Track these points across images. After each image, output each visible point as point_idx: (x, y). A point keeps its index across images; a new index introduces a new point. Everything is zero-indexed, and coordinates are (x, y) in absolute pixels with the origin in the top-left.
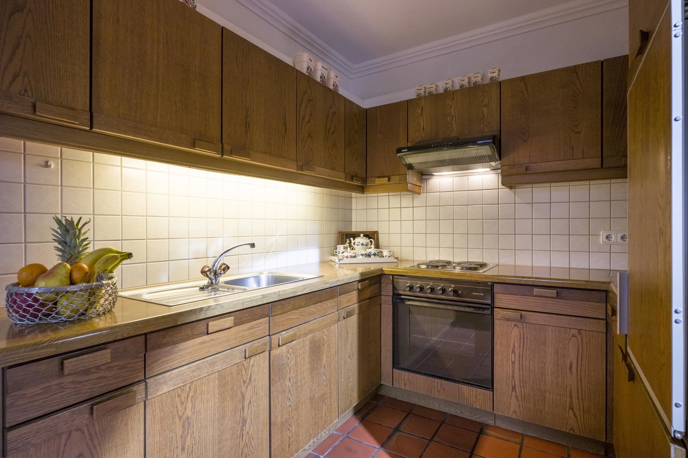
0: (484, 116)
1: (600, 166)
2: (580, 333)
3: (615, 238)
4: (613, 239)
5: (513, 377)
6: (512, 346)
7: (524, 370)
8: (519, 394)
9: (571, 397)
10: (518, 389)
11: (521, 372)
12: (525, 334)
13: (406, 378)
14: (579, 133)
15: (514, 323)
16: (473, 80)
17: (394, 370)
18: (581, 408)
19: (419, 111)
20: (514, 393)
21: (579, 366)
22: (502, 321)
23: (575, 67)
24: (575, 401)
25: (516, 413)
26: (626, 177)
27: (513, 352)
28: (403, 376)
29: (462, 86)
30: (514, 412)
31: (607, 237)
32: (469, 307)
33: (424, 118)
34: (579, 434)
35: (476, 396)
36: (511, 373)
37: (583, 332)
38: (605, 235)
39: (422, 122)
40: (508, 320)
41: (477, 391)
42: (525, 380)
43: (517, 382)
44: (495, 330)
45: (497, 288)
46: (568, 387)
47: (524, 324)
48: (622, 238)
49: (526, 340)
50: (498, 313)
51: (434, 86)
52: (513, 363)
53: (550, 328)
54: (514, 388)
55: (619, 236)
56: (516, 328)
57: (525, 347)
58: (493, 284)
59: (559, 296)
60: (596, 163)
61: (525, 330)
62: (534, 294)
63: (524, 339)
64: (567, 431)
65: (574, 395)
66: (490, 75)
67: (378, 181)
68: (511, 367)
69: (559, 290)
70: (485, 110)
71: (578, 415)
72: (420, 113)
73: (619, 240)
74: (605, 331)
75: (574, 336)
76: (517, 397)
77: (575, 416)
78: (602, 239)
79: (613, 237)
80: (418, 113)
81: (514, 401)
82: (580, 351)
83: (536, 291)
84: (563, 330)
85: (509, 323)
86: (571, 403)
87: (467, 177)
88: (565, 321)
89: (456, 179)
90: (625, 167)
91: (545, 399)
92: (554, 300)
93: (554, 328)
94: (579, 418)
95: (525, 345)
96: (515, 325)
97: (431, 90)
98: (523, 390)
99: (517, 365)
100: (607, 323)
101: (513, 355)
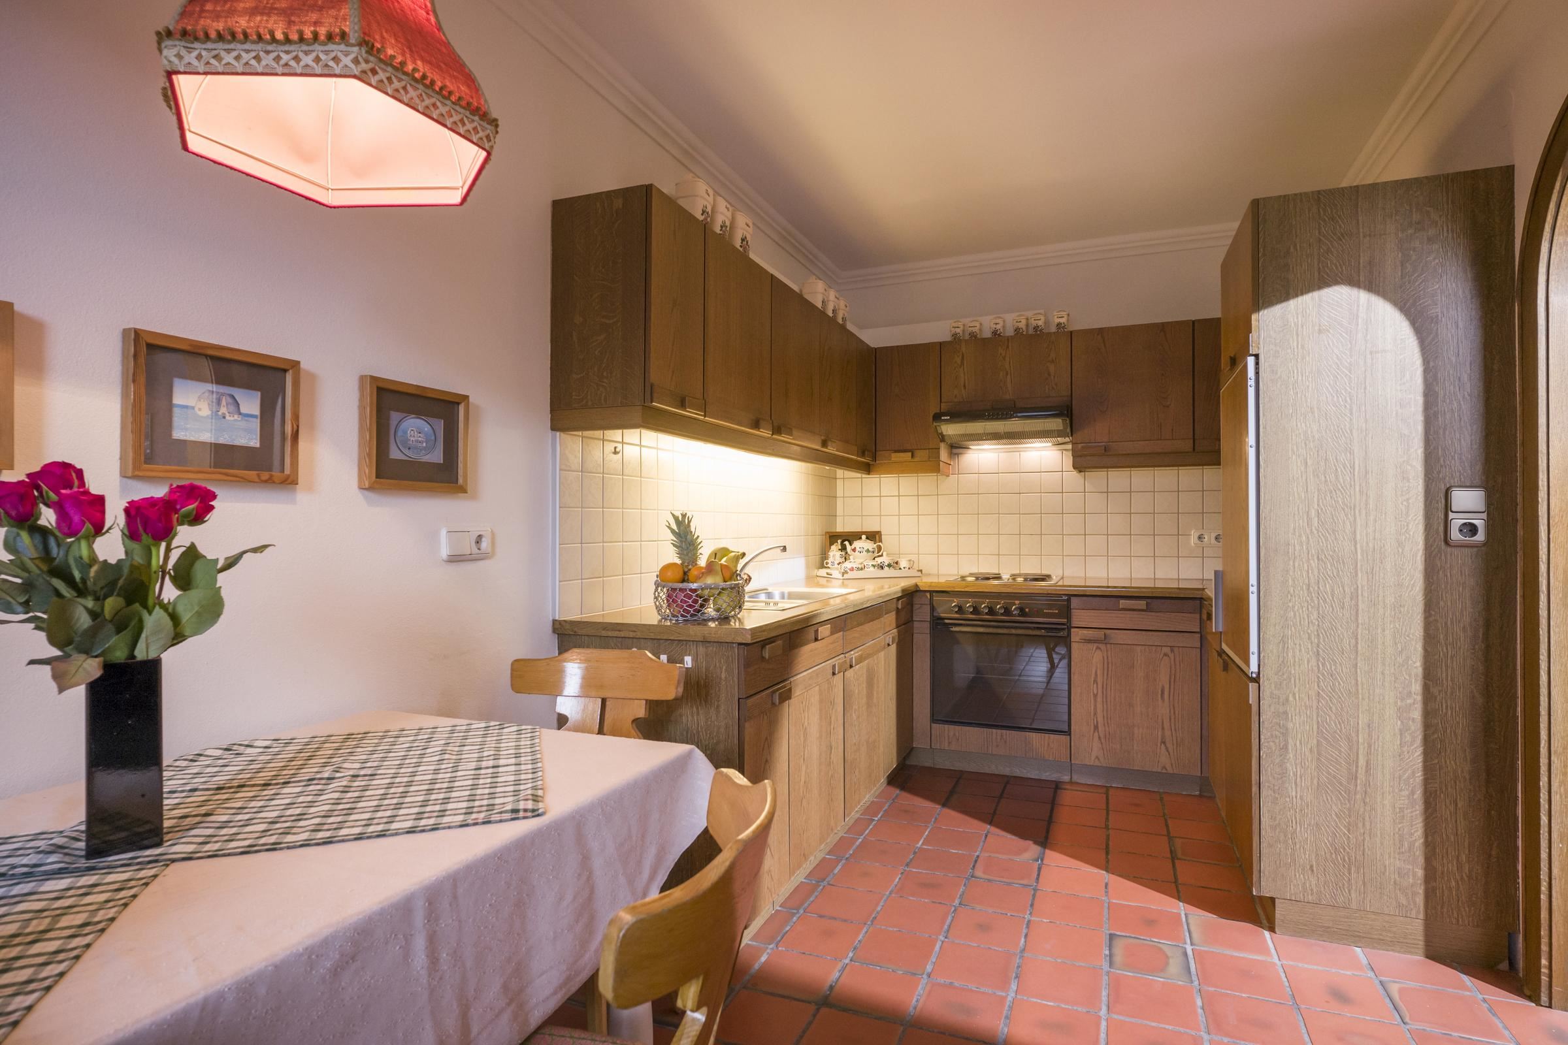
0: (1049, 374)
1: (1192, 450)
2: (1172, 651)
3: (1209, 538)
4: (1206, 540)
5: (1095, 714)
6: (1093, 676)
7: (1109, 703)
8: (1102, 735)
9: (1163, 728)
10: (1101, 728)
11: (1105, 706)
12: (1110, 658)
13: (951, 734)
14: (1168, 407)
15: (1096, 645)
16: (1033, 323)
17: (934, 725)
18: (1175, 741)
19: (959, 360)
20: (1096, 734)
21: (1172, 690)
22: (1082, 644)
23: (1163, 324)
24: (1167, 733)
25: (1099, 759)
26: (1219, 464)
27: (1095, 681)
28: (946, 731)
29: (1017, 330)
30: (1097, 757)
31: (1200, 538)
32: (1038, 628)
33: (965, 369)
34: (1172, 772)
35: (1048, 744)
36: (1092, 708)
37: (1176, 650)
38: (1197, 535)
39: (962, 375)
40: (1089, 641)
41: (1049, 738)
42: (1109, 716)
43: (1100, 719)
44: (1072, 657)
45: (1075, 602)
46: (1160, 718)
47: (1108, 646)
48: (1217, 538)
49: (1110, 665)
50: (1076, 635)
51: (977, 324)
52: (1095, 696)
53: (1139, 648)
54: (1096, 727)
55: (1213, 535)
56: (1098, 651)
57: (1109, 676)
58: (1070, 596)
59: (1148, 609)
60: (1187, 445)
61: (1109, 653)
62: (1121, 607)
63: (1108, 664)
64: (1159, 770)
65: (1166, 725)
66: (1057, 321)
67: (896, 457)
68: (1092, 701)
69: (1149, 601)
70: (1052, 368)
71: (1170, 750)
72: (959, 361)
73: (1213, 541)
74: (1198, 645)
75: (1165, 655)
76: (1099, 738)
77: (1168, 751)
78: (1193, 540)
79: (1206, 537)
80: (956, 362)
81: (1096, 744)
82: (1173, 672)
83: (1122, 602)
84: (1154, 648)
85: (1090, 646)
86: (1163, 737)
87: (1018, 453)
88: (1155, 638)
89: (1003, 455)
90: (1219, 452)
91: (1133, 735)
92: (1144, 613)
93: (1143, 647)
94: (1171, 754)
95: (1110, 673)
96: (1098, 648)
97: (974, 330)
98: (1107, 729)
99: (1099, 699)
100: (1201, 636)
101: (1095, 685)
